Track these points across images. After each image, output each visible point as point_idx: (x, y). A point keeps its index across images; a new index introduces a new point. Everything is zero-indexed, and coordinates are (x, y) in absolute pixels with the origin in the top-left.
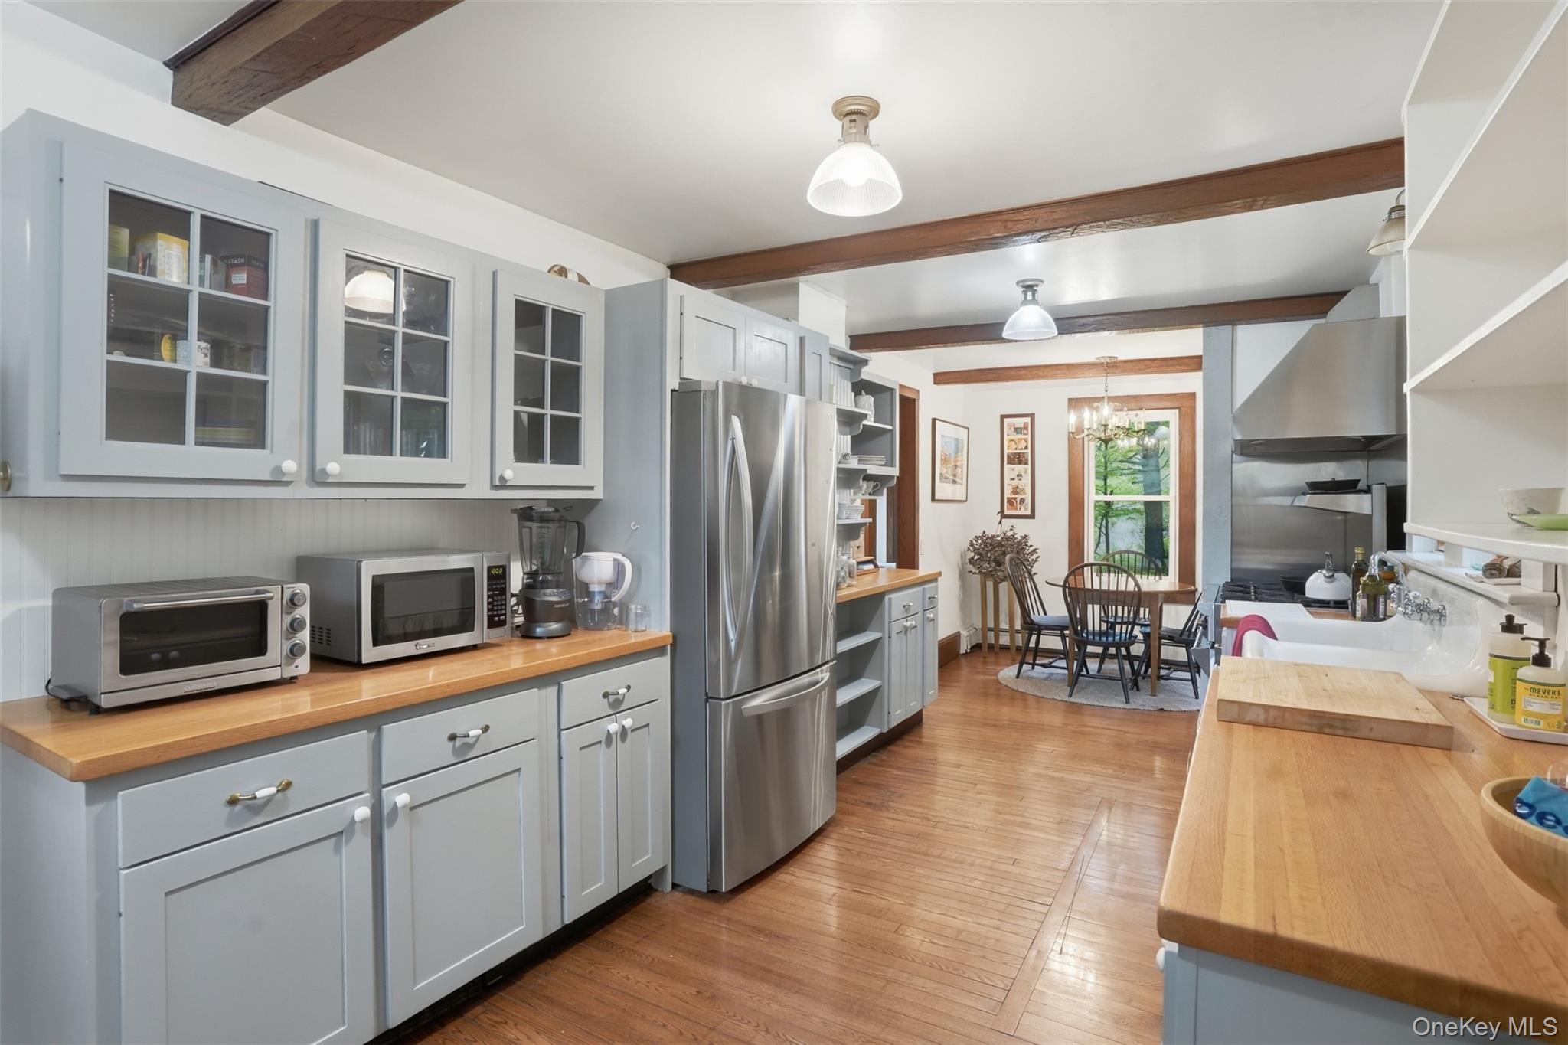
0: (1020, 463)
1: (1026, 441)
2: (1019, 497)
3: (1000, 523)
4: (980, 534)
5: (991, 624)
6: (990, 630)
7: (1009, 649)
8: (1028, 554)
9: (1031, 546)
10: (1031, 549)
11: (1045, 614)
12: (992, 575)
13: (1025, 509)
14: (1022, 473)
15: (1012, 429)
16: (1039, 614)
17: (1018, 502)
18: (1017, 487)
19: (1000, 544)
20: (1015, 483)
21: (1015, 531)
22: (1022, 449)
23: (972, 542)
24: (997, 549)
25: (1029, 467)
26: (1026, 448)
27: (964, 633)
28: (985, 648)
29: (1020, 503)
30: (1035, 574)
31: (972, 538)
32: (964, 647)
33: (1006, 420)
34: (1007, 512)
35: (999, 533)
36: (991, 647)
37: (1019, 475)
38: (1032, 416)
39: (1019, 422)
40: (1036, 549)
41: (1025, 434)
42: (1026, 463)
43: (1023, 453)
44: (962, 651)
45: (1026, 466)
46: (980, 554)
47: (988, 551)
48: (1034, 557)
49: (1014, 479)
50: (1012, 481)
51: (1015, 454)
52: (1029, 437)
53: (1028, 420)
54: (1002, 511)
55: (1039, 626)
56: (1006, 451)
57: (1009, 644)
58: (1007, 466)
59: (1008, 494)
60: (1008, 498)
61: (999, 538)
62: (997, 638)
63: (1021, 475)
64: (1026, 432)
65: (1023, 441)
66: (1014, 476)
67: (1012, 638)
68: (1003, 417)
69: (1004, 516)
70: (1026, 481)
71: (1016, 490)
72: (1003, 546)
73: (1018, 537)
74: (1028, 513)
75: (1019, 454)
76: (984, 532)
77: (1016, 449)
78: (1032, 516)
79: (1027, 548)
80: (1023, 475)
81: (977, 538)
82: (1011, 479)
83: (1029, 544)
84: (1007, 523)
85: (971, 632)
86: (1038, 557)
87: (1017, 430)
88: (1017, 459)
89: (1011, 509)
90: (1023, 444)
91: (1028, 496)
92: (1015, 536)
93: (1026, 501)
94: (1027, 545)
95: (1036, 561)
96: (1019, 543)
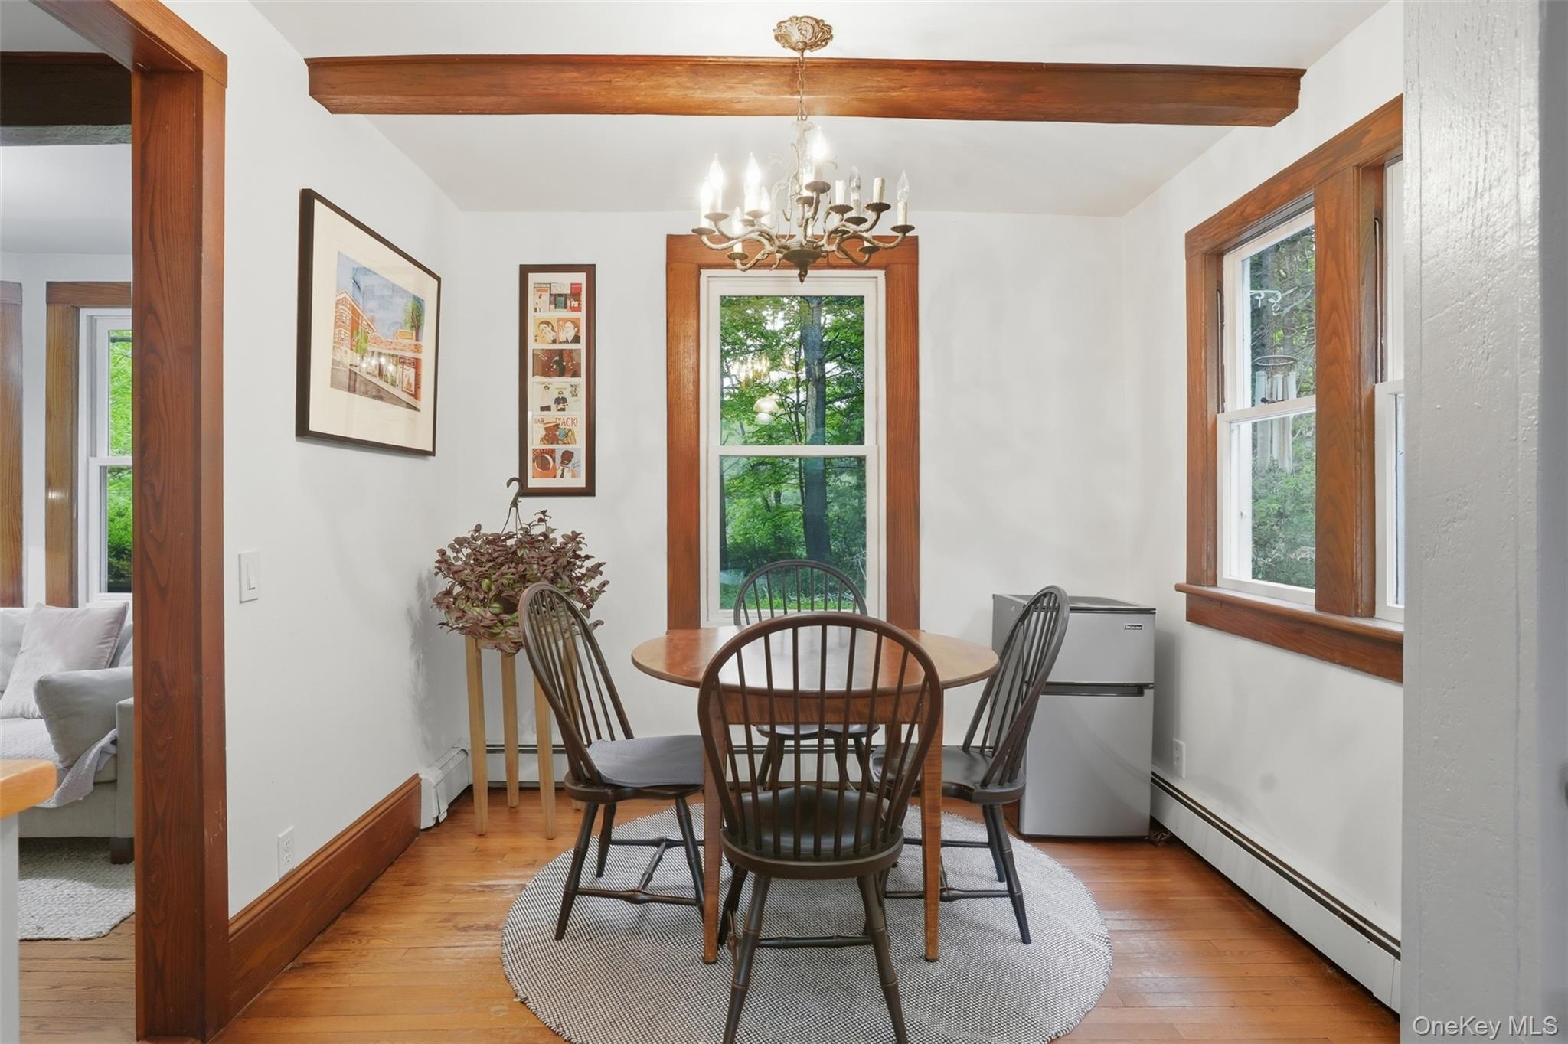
0: (562, 372)
1: (576, 324)
2: (560, 448)
3: (515, 504)
4: (466, 533)
5: (495, 734)
6: (493, 750)
7: (538, 789)
8: (579, 579)
9: (587, 557)
10: (588, 564)
11: (628, 734)
12: (495, 635)
13: (573, 476)
14: (567, 395)
15: (546, 297)
16: (613, 738)
17: (558, 458)
18: (557, 426)
19: (512, 557)
20: (553, 416)
21: (550, 523)
22: (567, 342)
23: (442, 553)
24: (504, 569)
25: (581, 381)
26: (577, 339)
27: (430, 777)
28: (481, 798)
29: (562, 462)
30: (596, 624)
31: (445, 542)
32: (431, 810)
33: (534, 278)
34: (533, 483)
35: (511, 528)
36: (497, 791)
37: (561, 401)
38: (590, 270)
39: (563, 282)
40: (600, 565)
41: (573, 309)
42: (576, 374)
43: (571, 352)
44: (427, 822)
45: (574, 380)
46: (462, 583)
47: (480, 577)
48: (594, 583)
49: (548, 408)
50: (546, 413)
51: (550, 353)
52: (582, 315)
53: (581, 278)
54: (522, 479)
55: (616, 787)
56: (532, 346)
57: (537, 779)
58: (534, 382)
59: (535, 442)
60: (534, 450)
61: (510, 542)
62: (512, 768)
63: (564, 400)
64: (576, 304)
65: (569, 324)
66: (551, 402)
67: (545, 768)
68: (525, 270)
69: (525, 492)
70: (577, 410)
71: (552, 434)
72: (521, 561)
73: (558, 537)
74: (581, 482)
75: (561, 352)
76: (478, 529)
77: (554, 341)
78: (589, 490)
79: (579, 563)
80: (569, 399)
81: (461, 542)
82: (543, 409)
83: (582, 553)
84: (531, 507)
85: (452, 766)
86: (604, 584)
87: (558, 300)
88: (558, 364)
89: (542, 476)
90: (569, 332)
91: (579, 447)
92: (551, 536)
93: (574, 460)
94: (578, 557)
95: (600, 592)
96: (560, 551)
